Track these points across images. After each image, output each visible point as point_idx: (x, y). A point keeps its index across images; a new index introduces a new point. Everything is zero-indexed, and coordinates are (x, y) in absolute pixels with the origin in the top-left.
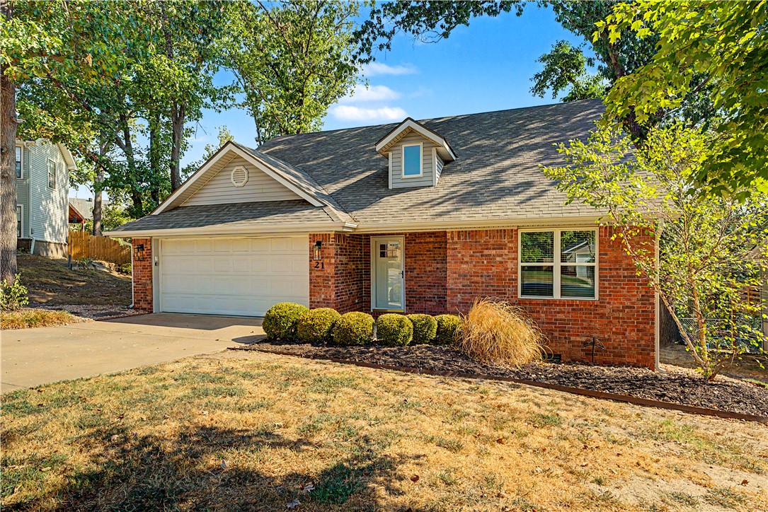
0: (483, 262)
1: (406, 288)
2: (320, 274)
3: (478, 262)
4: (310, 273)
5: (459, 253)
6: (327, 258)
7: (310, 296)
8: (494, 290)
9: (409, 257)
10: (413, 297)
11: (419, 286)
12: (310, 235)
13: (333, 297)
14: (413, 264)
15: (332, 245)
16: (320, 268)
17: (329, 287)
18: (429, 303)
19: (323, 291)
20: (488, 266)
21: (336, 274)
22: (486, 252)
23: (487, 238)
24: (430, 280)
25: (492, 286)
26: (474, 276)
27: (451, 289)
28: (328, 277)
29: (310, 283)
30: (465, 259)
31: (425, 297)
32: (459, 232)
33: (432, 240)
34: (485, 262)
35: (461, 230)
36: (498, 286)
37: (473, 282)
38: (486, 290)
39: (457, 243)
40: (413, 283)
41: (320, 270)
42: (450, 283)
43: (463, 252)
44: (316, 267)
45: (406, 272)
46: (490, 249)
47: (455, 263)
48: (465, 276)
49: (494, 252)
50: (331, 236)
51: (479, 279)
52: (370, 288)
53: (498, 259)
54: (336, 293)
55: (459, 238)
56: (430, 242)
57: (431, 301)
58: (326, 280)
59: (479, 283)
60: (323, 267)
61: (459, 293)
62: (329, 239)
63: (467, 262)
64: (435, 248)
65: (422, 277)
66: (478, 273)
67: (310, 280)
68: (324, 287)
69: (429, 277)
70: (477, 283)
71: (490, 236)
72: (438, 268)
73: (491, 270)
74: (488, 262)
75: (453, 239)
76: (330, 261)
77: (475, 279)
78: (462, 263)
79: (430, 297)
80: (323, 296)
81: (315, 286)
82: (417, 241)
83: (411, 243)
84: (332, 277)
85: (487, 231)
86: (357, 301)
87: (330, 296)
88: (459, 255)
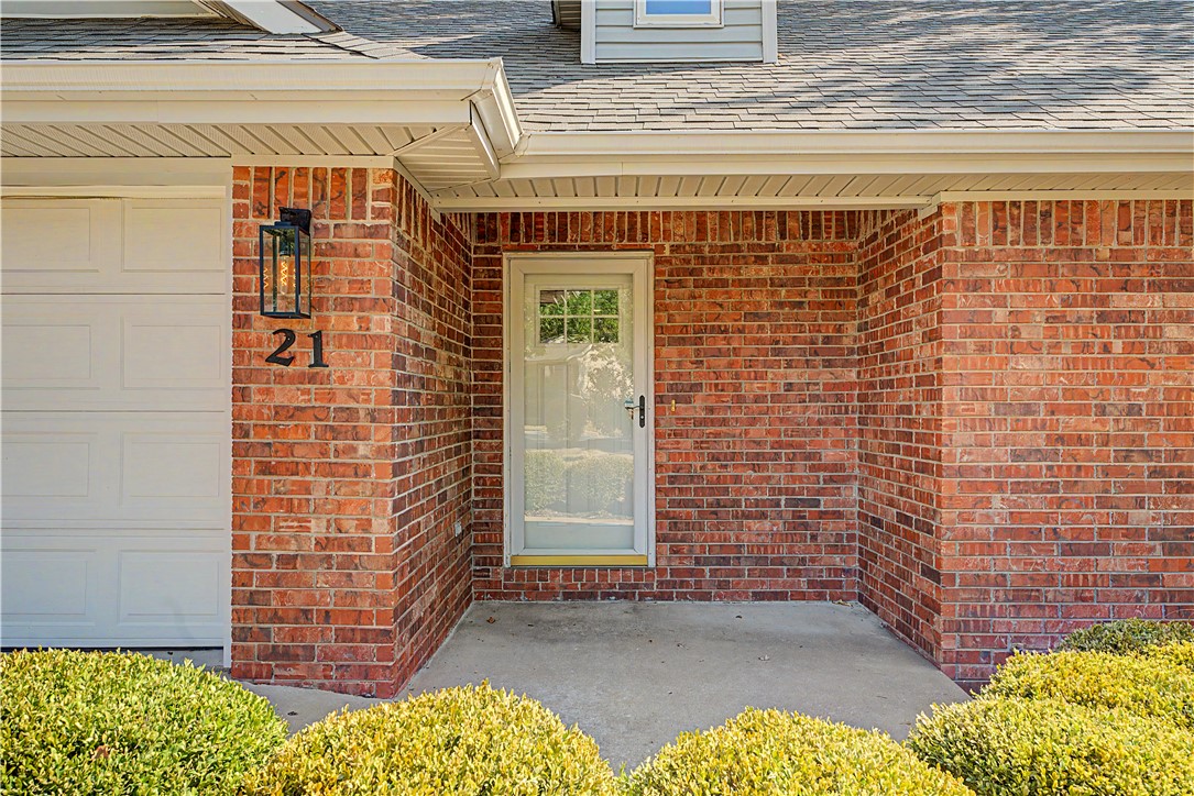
0: (1106, 348)
1: (658, 467)
2: (301, 401)
3: (1086, 347)
4: (240, 395)
5: (1000, 302)
6: (347, 304)
7: (238, 524)
8: (1154, 473)
9: (673, 341)
10: (686, 504)
11: (714, 458)
12: (241, 171)
13: (381, 527)
14: (692, 369)
15: (374, 232)
16: (303, 365)
17: (360, 471)
18: (755, 525)
19: (318, 494)
20: (1128, 364)
21: (397, 398)
22: (1121, 301)
23: (1128, 236)
24: (757, 431)
25: (1148, 455)
26: (1068, 411)
27: (960, 472)
28: (351, 413)
29: (238, 451)
30: (1026, 334)
31: (736, 503)
32: (999, 207)
33: (766, 271)
34: (1118, 345)
35: (1008, 197)
36: (1176, 456)
37: (1061, 439)
38: (1121, 472)
39: (988, 257)
40: (687, 444)
41: (301, 378)
42: (959, 446)
43: (1017, 299)
44: (272, 359)
45: (659, 400)
46: (1138, 287)
47: (982, 349)
48: (1028, 409)
49: (1154, 301)
50: (371, 187)
51: (1089, 424)
52: (500, 470)
53: (1173, 332)
54: (397, 507)
55: (999, 238)
56: (761, 282)
57: (763, 516)
58: (335, 433)
59: (1087, 441)
60: (319, 361)
61: (1000, 488)
62: (360, 196)
63: (1034, 348)
64: (781, 305)
65: (724, 422)
66: (1085, 395)
67: (239, 431)
68: (329, 470)
69: (753, 422)
70: (1080, 440)
71: (1139, 230)
72: (789, 387)
73: (1142, 380)
74: (1130, 348)
75: (970, 237)
76: (364, 322)
77: (1068, 423)
78: (1011, 349)
79: (757, 503)
80: (317, 528)
81: (265, 469)
82: (705, 276)
83: (681, 284)
84: (373, 416)
85: (1124, 205)
86: (459, 530)
87: (365, 525)
88: (1000, 314)
